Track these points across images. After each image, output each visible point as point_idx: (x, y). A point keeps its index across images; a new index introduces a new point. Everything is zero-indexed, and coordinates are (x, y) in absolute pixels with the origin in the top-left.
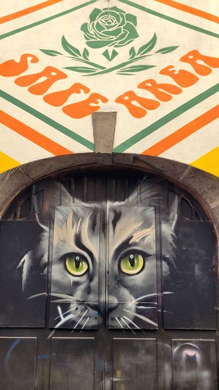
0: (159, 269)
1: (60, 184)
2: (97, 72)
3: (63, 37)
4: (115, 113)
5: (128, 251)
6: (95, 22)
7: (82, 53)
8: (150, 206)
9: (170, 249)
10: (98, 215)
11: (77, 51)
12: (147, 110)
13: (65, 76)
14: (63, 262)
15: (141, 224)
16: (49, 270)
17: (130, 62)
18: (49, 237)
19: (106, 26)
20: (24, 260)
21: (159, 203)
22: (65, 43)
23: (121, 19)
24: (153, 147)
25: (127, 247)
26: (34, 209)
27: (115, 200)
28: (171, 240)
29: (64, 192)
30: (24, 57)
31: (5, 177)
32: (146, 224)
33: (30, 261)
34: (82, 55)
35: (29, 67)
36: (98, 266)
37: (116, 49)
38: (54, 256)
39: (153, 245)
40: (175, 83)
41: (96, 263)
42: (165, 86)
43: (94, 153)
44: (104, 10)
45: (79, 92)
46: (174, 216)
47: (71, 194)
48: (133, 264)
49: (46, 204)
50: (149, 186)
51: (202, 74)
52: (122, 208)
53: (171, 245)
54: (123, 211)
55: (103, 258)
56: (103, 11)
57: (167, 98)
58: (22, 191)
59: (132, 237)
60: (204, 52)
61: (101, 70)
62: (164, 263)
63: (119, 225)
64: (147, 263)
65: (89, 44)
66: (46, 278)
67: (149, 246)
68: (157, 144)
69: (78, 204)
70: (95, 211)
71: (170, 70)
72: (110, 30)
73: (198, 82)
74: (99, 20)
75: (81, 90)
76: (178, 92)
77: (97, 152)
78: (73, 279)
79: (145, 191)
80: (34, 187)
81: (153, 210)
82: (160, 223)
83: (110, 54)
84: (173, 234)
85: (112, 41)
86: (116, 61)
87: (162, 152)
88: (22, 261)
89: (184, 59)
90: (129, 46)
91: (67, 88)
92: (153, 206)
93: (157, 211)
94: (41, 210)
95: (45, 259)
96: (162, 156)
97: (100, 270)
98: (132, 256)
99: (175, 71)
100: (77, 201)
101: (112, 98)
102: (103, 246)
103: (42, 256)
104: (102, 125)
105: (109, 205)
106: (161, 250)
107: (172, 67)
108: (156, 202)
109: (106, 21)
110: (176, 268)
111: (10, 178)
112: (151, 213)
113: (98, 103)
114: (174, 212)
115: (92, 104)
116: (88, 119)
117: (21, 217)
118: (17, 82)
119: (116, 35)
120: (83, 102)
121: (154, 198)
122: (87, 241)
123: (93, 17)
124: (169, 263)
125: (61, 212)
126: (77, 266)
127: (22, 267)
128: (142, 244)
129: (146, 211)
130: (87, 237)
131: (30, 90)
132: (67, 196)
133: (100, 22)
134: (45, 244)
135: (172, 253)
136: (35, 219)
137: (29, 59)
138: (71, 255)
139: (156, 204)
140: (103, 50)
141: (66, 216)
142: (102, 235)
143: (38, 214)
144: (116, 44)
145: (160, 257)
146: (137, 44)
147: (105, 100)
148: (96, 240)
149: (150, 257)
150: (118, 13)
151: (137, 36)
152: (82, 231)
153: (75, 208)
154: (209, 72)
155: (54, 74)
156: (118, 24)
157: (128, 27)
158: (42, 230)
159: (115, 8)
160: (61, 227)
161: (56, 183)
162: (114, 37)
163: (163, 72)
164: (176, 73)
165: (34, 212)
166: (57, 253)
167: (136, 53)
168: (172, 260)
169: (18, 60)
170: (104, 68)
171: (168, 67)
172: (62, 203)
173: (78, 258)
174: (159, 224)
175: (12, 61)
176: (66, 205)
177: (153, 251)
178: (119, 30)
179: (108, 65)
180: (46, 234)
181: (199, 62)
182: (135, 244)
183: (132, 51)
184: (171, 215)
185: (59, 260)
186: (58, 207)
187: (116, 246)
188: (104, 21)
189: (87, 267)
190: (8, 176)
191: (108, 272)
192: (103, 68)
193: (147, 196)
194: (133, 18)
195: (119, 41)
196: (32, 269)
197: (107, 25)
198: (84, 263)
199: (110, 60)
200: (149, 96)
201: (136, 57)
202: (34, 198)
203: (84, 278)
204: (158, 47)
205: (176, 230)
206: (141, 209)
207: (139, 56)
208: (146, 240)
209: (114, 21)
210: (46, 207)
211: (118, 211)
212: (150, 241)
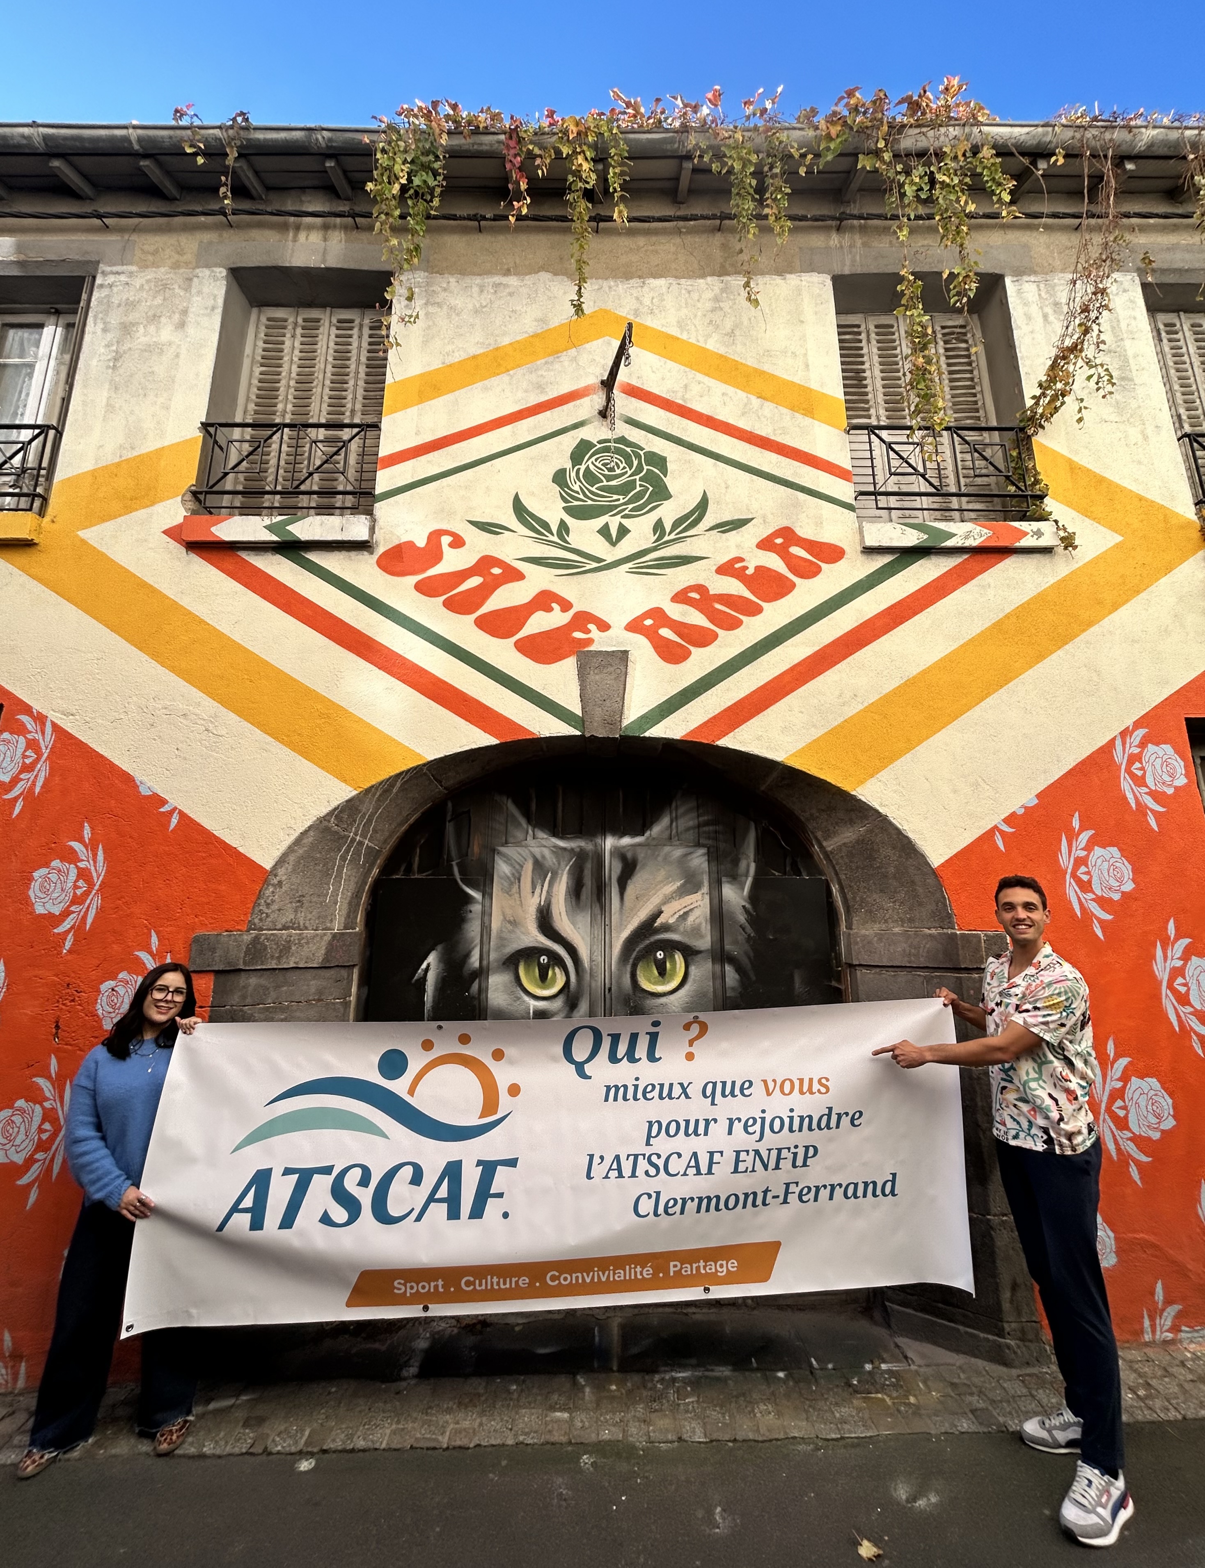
0: (719, 982)
1: (504, 799)
2: (588, 567)
3: (517, 495)
4: (625, 653)
5: (651, 944)
6: (583, 468)
7: (554, 530)
8: (698, 845)
9: (742, 937)
10: (588, 867)
11: (546, 526)
12: (691, 648)
13: (519, 576)
14: (512, 967)
15: (679, 884)
16: (483, 985)
17: (655, 549)
18: (483, 913)
19: (603, 475)
20: (429, 965)
21: (716, 839)
22: (519, 509)
23: (635, 463)
24: (705, 724)
25: (651, 935)
26: (449, 851)
27: (622, 835)
28: (742, 918)
29: (513, 816)
30: (435, 536)
31: (392, 785)
32: (690, 885)
33: (441, 965)
34: (555, 532)
35: (445, 556)
36: (587, 977)
37: (626, 522)
38: (493, 956)
39: (706, 929)
40: (747, 594)
41: (584, 969)
42: (727, 599)
43: (582, 736)
44: (599, 442)
45: (550, 610)
46: (748, 866)
47: (529, 821)
48: (662, 972)
49: (476, 843)
50: (693, 804)
51: (802, 576)
52: (639, 849)
53: (744, 929)
54: (641, 855)
55: (599, 959)
56: (599, 446)
57: (733, 624)
58: (423, 814)
59: (661, 912)
60: (805, 531)
61: (595, 565)
62: (728, 968)
63: (632, 889)
64: (693, 969)
65: (569, 510)
66: (476, 1003)
67: (696, 931)
68: (714, 718)
69: (544, 842)
70: (581, 857)
71: (737, 566)
72: (614, 483)
73: (796, 590)
74: (590, 463)
75: (554, 605)
76: (755, 611)
77: (587, 735)
78: (533, 1004)
79: (685, 814)
80: (450, 805)
81: (703, 855)
82: (720, 883)
83: (614, 532)
84: (748, 906)
85: (617, 506)
86: (627, 547)
87: (725, 734)
88: (424, 966)
89: (765, 544)
90: (653, 517)
91: (526, 600)
92: (703, 846)
93: (714, 856)
94: (463, 854)
95: (474, 961)
96: (722, 742)
97: (593, 984)
98: (660, 955)
99: (747, 568)
100: (541, 834)
101: (619, 620)
102: (598, 932)
103: (468, 955)
104: (597, 677)
105: (610, 842)
106: (722, 940)
107: (741, 560)
108: (709, 838)
109: (605, 465)
110: (754, 978)
111: (402, 789)
112: (699, 860)
113: (588, 631)
114: (748, 857)
115: (578, 635)
116: (569, 666)
117: (420, 871)
118: (419, 587)
119: (625, 494)
120: (558, 628)
121: (706, 829)
122: (563, 923)
123: (577, 456)
124: (739, 969)
125: (508, 859)
126: (543, 977)
127: (424, 979)
128: (681, 929)
129: (689, 858)
130: (564, 914)
131: (448, 604)
132: (520, 824)
133: (592, 467)
134: (473, 929)
135: (747, 947)
136: (453, 874)
137: (446, 540)
138: (529, 954)
139: (710, 842)
140: (598, 522)
141: (517, 867)
142: (597, 910)
143: (458, 864)
144: (626, 512)
145: (720, 956)
146: (668, 512)
147: (604, 626)
148: (584, 919)
149: (700, 956)
150: (628, 450)
151: (667, 496)
152: (554, 901)
153: (537, 851)
154: (817, 571)
155: (496, 571)
156: (629, 473)
157: (649, 478)
158: (468, 899)
159: (622, 440)
160: (508, 892)
161: (497, 798)
162: (621, 497)
163: (723, 570)
164: (748, 572)
165: (450, 860)
166: (499, 947)
167: (668, 530)
168: (745, 961)
169: (421, 543)
170: (601, 560)
171: (733, 559)
172: (511, 840)
173: (544, 959)
174: (716, 885)
175: (411, 544)
176: (518, 844)
177: (705, 943)
178: (631, 485)
179: (610, 554)
180: (476, 908)
181: (796, 551)
182: (666, 928)
183: (659, 526)
184: (743, 864)
185: (504, 964)
186: (502, 849)
187: (626, 934)
188: (600, 465)
189: (564, 979)
190: (398, 784)
191: (610, 989)
192: (599, 560)
193: (691, 823)
194: (660, 462)
195: (631, 506)
196: (443, 984)
197: (606, 472)
198: (557, 970)
199: (614, 544)
200: (696, 618)
201: (666, 538)
202: (450, 828)
203: (558, 1004)
204: (709, 519)
205: (753, 898)
206: (678, 852)
207: (672, 536)
208: (691, 919)
209: (622, 466)
210: (476, 849)
211: (629, 855)
212: (697, 921)
